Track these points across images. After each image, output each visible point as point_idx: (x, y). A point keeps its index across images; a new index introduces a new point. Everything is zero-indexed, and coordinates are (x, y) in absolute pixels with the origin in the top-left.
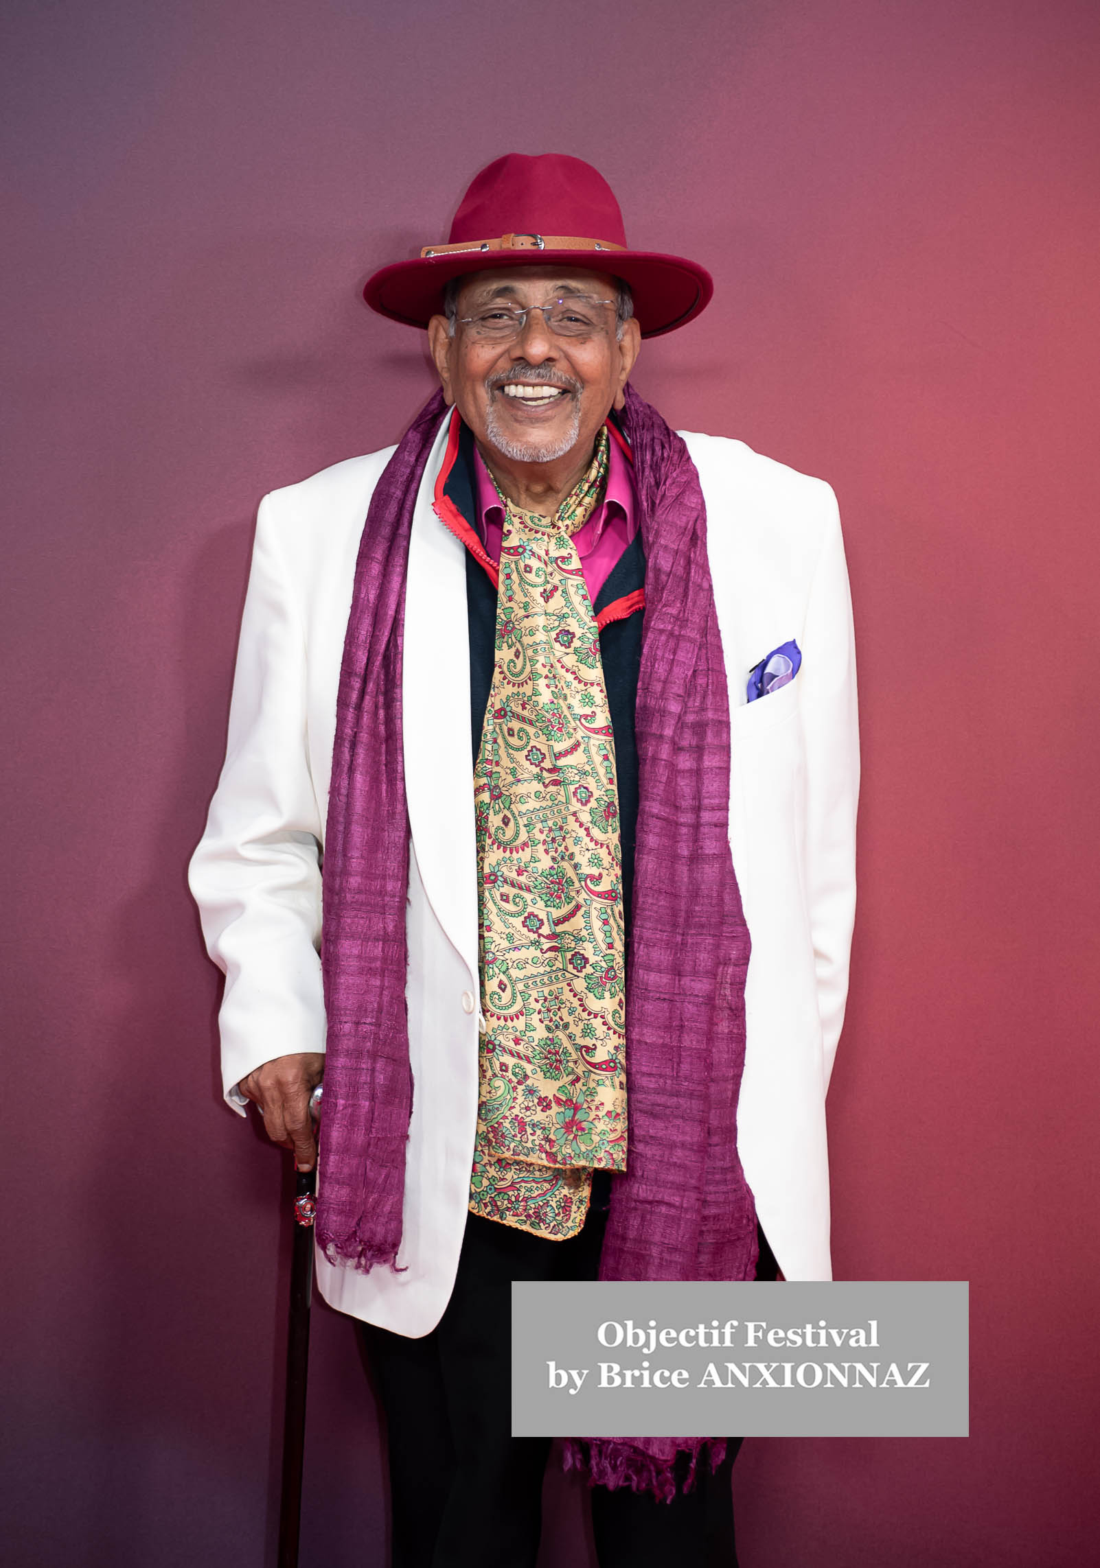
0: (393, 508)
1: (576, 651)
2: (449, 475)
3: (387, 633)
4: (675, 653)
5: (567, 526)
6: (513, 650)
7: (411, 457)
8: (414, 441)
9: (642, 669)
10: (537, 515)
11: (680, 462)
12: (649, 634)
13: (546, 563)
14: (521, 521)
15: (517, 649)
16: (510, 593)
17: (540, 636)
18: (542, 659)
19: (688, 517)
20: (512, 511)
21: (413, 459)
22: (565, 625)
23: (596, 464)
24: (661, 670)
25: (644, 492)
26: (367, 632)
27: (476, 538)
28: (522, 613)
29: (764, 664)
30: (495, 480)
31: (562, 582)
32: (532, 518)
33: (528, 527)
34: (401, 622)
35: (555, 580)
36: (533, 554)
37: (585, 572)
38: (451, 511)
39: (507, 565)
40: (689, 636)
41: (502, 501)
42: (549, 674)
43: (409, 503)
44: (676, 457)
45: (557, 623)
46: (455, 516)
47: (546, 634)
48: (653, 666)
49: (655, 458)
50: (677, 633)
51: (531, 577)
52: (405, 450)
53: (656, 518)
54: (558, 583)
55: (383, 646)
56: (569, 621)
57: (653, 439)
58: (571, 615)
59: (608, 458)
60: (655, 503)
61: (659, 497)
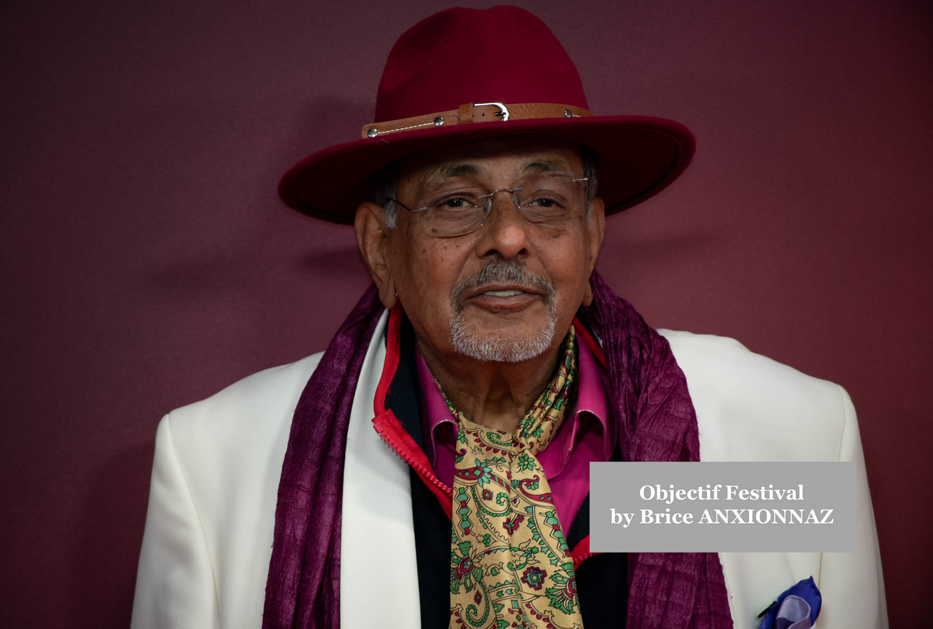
0: (322, 425)
1: (548, 593)
2: (390, 386)
3: (318, 576)
4: (668, 595)
5: (532, 444)
6: (473, 593)
7: (341, 365)
8: (344, 347)
9: (629, 614)
10: (494, 431)
11: (663, 364)
12: (637, 572)
13: (508, 488)
14: (476, 438)
15: (478, 591)
16: (466, 525)
17: (506, 576)
18: (508, 604)
19: (676, 430)
20: (466, 427)
21: (343, 368)
22: (533, 562)
23: (564, 370)
24: (653, 615)
25: (622, 401)
26: (294, 577)
27: (425, 459)
28: (481, 548)
29: (775, 607)
30: (444, 391)
31: (529, 509)
32: (489, 435)
33: (484, 446)
34: (336, 563)
35: (520, 507)
36: (493, 477)
37: (555, 497)
38: (394, 428)
39: (462, 491)
40: (685, 573)
41: (453, 415)
42: (517, 621)
43: (341, 419)
44: (657, 359)
45: (523, 560)
46: (399, 434)
47: (512, 573)
48: (643, 610)
49: (633, 361)
50: (670, 569)
51: (491, 505)
52: (334, 358)
53: (637, 432)
54: (523, 511)
55: (314, 592)
56: (539, 556)
57: (629, 338)
58: (540, 549)
59: (577, 363)
60: (637, 414)
61: (640, 406)
